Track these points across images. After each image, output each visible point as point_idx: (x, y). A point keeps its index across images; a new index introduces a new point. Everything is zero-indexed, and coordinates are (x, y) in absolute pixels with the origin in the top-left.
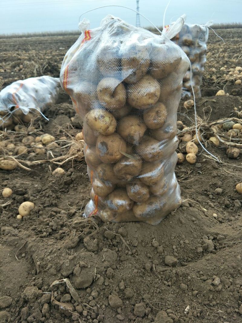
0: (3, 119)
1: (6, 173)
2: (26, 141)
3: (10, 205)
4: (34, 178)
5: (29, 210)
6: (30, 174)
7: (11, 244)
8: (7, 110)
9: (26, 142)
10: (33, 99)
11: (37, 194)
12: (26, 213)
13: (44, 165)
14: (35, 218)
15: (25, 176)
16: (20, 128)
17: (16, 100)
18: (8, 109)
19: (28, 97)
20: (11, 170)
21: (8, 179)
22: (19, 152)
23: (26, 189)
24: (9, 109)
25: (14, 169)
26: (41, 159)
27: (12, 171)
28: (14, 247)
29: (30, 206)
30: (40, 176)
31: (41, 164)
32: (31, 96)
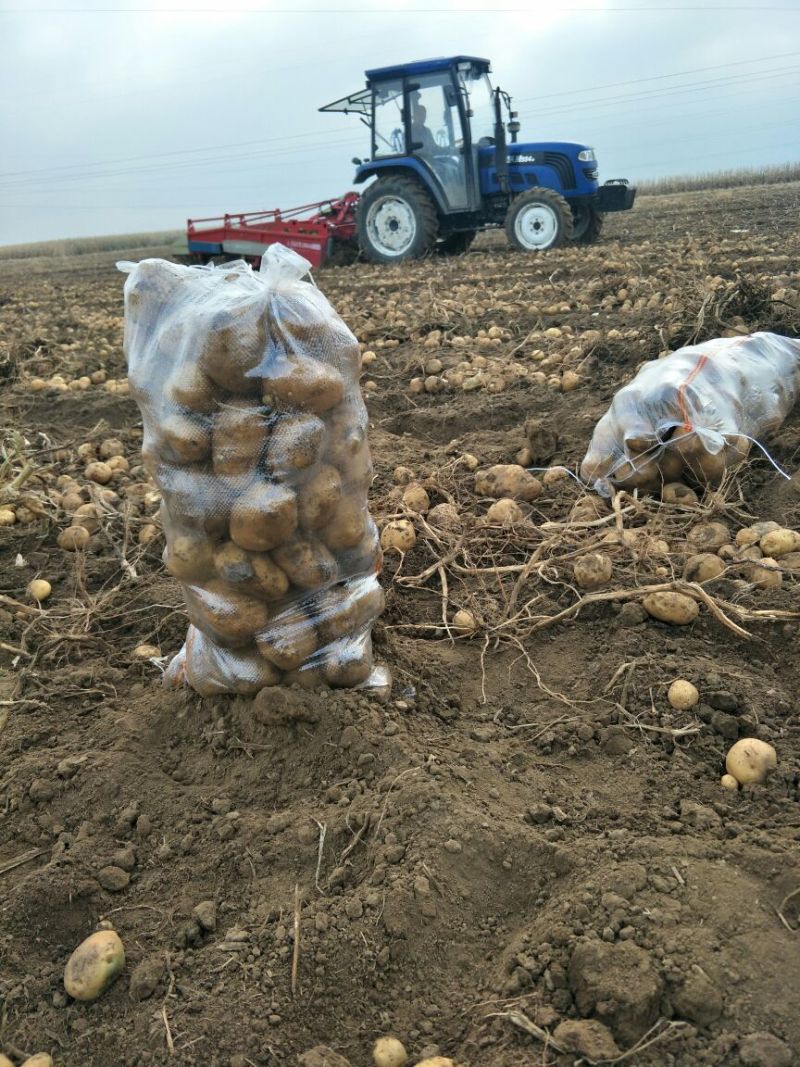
0: (635, 462)
1: (665, 631)
2: (702, 537)
3: (695, 735)
4: (755, 665)
5: (763, 768)
6: (739, 649)
7: (758, 869)
8: (653, 437)
9: (703, 542)
10: (732, 406)
11: (779, 719)
12: (754, 774)
13: (787, 627)
14: (785, 800)
15: (724, 651)
16: (680, 494)
17: (686, 406)
18: (656, 433)
19: (720, 400)
20: (679, 625)
21: (673, 651)
22: (700, 572)
23: (740, 697)
24: (660, 433)
25: (690, 624)
26: (778, 608)
27: (683, 628)
28: (768, 881)
29: (768, 755)
30: (773, 660)
31: (779, 624)
32: (728, 397)
